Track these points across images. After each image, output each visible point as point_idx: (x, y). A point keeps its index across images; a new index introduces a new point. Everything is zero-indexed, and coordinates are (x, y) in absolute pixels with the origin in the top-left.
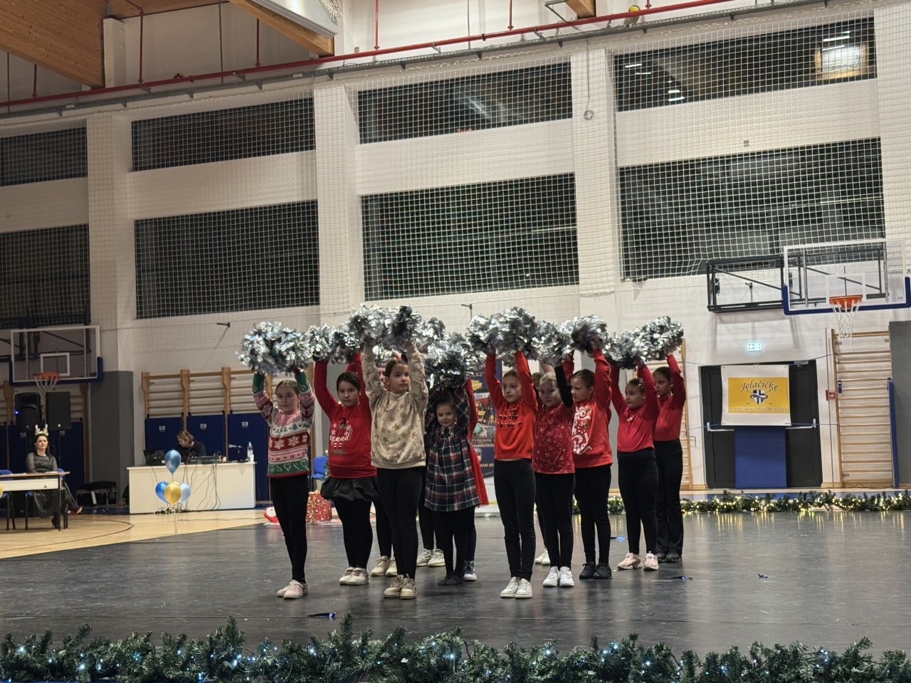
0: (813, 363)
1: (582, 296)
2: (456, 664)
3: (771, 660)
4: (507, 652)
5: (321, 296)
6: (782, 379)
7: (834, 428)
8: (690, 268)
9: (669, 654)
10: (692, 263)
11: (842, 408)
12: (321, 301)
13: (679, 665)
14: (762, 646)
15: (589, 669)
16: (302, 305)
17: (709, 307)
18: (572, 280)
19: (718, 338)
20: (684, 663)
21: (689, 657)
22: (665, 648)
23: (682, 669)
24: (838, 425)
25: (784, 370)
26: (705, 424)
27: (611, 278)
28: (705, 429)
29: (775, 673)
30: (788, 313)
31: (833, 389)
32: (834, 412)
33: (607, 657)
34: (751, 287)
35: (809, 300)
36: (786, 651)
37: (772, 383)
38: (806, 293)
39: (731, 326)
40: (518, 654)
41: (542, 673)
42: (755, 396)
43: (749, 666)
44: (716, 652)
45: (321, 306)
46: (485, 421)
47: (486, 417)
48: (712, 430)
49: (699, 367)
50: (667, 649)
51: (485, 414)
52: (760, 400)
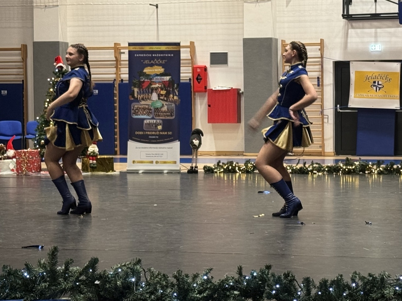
2: (137, 285)
3: (365, 284)
4: (175, 277)
9: (294, 279)
13: (300, 287)
14: (359, 274)
15: (236, 290)
17: (343, 16)
19: (349, 40)
20: (303, 286)
21: (307, 281)
22: (290, 275)
23: (302, 290)
25: (397, 67)
26: (336, 106)
28: (336, 110)
29: (367, 294)
30: (401, 23)
33: (248, 281)
34: (376, 1)
36: (376, 278)
37: (387, 76)
39: (359, 31)
40: (183, 279)
41: (200, 292)
42: (374, 86)
43: (350, 288)
44: (327, 279)
46: (165, 99)
47: (167, 95)
48: (341, 111)
49: (333, 62)
50: (292, 276)
51: (166, 93)
52: (378, 89)
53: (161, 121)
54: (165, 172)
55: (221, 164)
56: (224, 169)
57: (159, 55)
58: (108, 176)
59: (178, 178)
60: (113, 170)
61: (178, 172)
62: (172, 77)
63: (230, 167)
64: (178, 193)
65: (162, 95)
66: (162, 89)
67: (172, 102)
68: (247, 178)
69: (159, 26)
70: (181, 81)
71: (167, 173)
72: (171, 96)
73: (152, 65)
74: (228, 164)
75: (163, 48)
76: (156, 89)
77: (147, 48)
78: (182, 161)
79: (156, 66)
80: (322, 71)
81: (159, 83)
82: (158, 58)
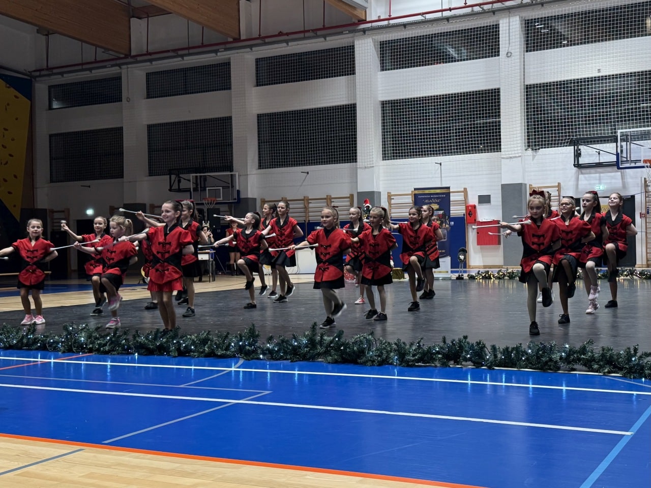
0: (633, 197)
1: (503, 158)
2: (368, 350)
3: (538, 350)
5: (358, 157)
7: (644, 234)
8: (564, 143)
9: (485, 346)
10: (565, 139)
11: (648, 223)
12: (358, 160)
13: (489, 352)
15: (439, 354)
16: (348, 162)
17: (574, 165)
18: (497, 149)
19: (580, 183)
20: (491, 351)
21: (494, 348)
22: (481, 343)
24: (646, 233)
27: (519, 148)
30: (619, 168)
31: (644, 212)
32: (644, 225)
33: (449, 347)
34: (599, 154)
35: (631, 161)
36: (546, 346)
38: (630, 157)
39: (587, 176)
40: (401, 345)
41: (414, 355)
43: (527, 354)
44: (508, 346)
45: (358, 163)
50: (483, 344)
54: (441, 279)
55: (480, 273)
56: (482, 276)
57: (436, 196)
58: (400, 282)
59: (450, 282)
60: (404, 278)
61: (450, 279)
62: (444, 212)
63: (487, 275)
64: (450, 292)
66: (437, 220)
67: (445, 229)
68: (499, 282)
69: (442, 178)
70: (451, 216)
71: (442, 280)
72: (444, 224)
74: (485, 272)
75: (438, 191)
77: (427, 192)
78: (452, 272)
82: (434, 198)
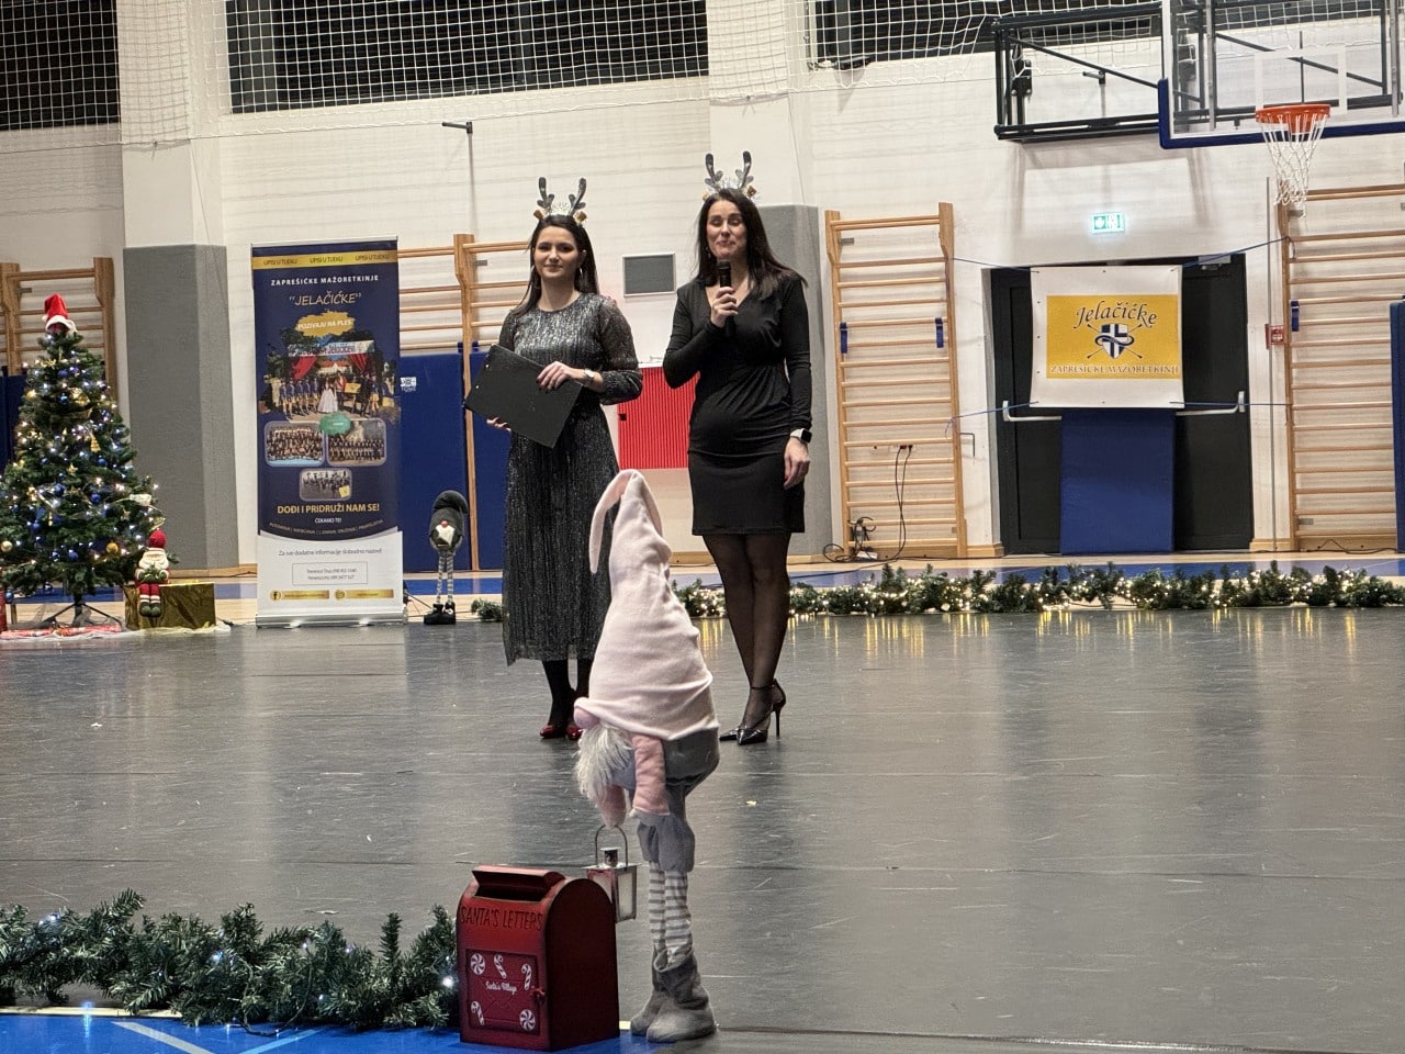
0: (1238, 260)
1: (714, 102)
5: (123, 102)
6: (1167, 298)
7: (1280, 412)
8: (959, 38)
11: (1298, 366)
12: (124, 114)
16: (81, 123)
17: (1000, 132)
18: (692, 65)
19: (1028, 203)
24: (1290, 408)
25: (1171, 278)
26: (999, 404)
27: (778, 61)
28: (999, 415)
30: (1167, 144)
31: (1279, 321)
32: (1280, 375)
34: (1102, 81)
35: (1218, 112)
37: (1141, 309)
38: (1214, 97)
39: (1055, 173)
42: (1106, 339)
45: (124, 126)
46: (359, 406)
47: (363, 396)
48: (1013, 419)
49: (983, 270)
51: (361, 388)
52: (1117, 347)
53: (348, 474)
54: (364, 621)
57: (340, 280)
59: (400, 638)
60: (213, 622)
62: (375, 344)
64: (401, 683)
65: (349, 396)
66: (349, 379)
67: (377, 416)
70: (403, 354)
71: (369, 625)
72: (375, 397)
73: (318, 311)
75: (350, 259)
76: (333, 379)
77: (305, 261)
78: (409, 590)
79: (330, 313)
80: (949, 299)
81: (340, 360)
82: (335, 288)
